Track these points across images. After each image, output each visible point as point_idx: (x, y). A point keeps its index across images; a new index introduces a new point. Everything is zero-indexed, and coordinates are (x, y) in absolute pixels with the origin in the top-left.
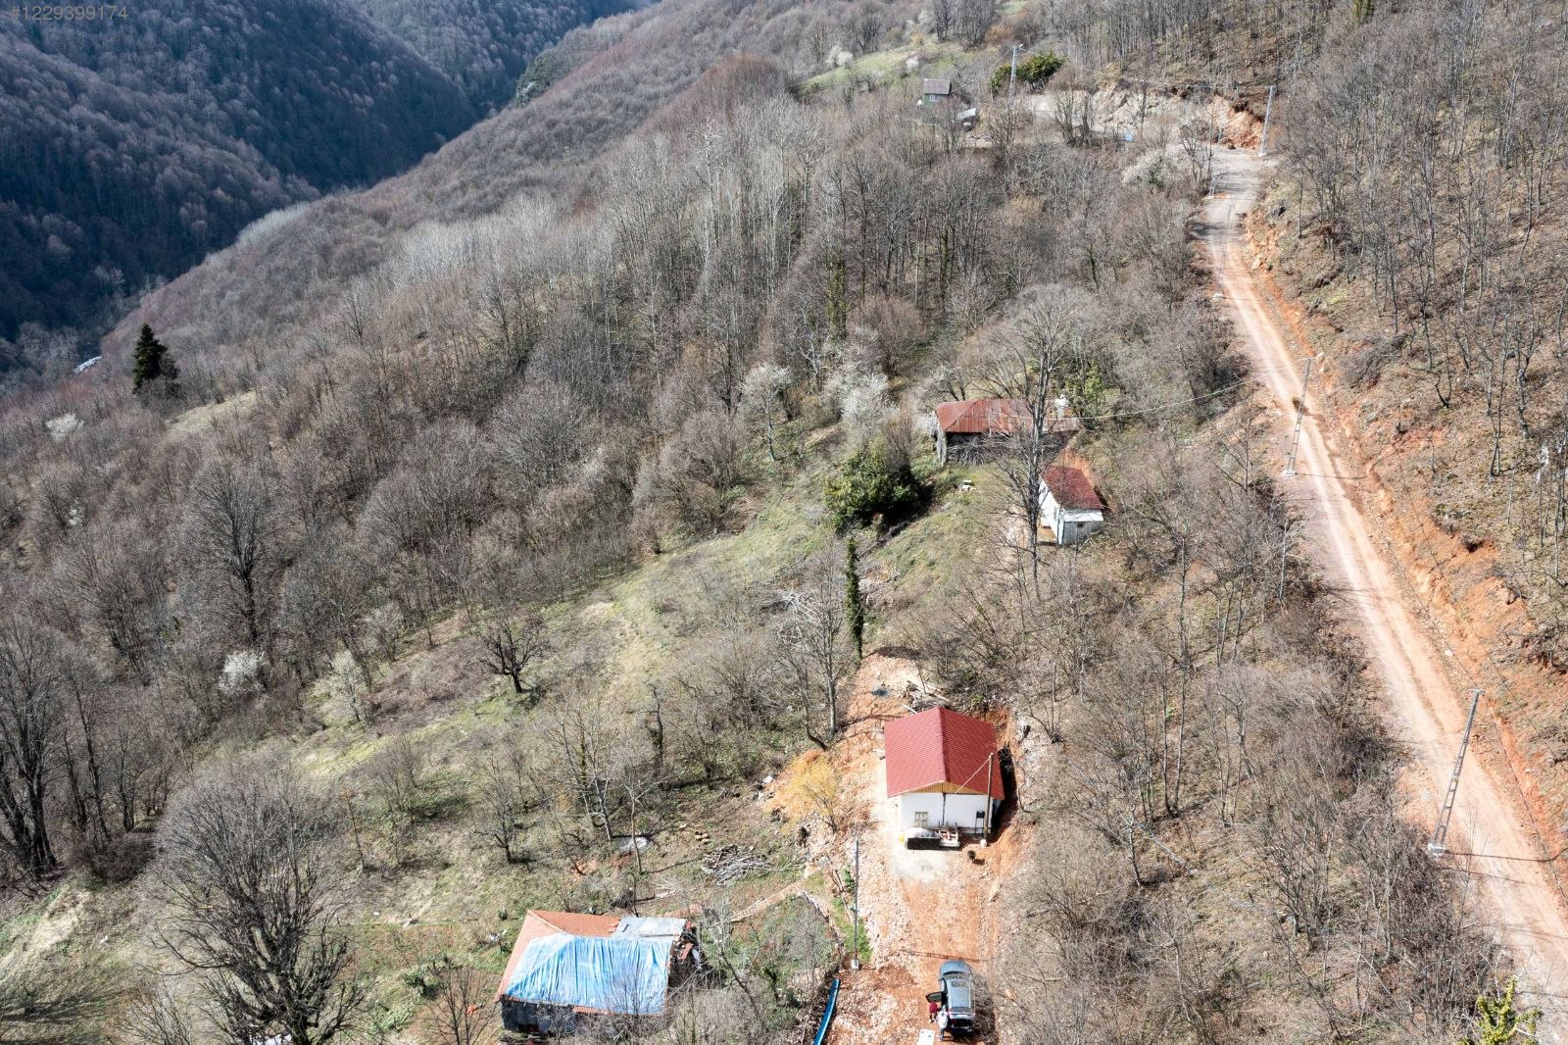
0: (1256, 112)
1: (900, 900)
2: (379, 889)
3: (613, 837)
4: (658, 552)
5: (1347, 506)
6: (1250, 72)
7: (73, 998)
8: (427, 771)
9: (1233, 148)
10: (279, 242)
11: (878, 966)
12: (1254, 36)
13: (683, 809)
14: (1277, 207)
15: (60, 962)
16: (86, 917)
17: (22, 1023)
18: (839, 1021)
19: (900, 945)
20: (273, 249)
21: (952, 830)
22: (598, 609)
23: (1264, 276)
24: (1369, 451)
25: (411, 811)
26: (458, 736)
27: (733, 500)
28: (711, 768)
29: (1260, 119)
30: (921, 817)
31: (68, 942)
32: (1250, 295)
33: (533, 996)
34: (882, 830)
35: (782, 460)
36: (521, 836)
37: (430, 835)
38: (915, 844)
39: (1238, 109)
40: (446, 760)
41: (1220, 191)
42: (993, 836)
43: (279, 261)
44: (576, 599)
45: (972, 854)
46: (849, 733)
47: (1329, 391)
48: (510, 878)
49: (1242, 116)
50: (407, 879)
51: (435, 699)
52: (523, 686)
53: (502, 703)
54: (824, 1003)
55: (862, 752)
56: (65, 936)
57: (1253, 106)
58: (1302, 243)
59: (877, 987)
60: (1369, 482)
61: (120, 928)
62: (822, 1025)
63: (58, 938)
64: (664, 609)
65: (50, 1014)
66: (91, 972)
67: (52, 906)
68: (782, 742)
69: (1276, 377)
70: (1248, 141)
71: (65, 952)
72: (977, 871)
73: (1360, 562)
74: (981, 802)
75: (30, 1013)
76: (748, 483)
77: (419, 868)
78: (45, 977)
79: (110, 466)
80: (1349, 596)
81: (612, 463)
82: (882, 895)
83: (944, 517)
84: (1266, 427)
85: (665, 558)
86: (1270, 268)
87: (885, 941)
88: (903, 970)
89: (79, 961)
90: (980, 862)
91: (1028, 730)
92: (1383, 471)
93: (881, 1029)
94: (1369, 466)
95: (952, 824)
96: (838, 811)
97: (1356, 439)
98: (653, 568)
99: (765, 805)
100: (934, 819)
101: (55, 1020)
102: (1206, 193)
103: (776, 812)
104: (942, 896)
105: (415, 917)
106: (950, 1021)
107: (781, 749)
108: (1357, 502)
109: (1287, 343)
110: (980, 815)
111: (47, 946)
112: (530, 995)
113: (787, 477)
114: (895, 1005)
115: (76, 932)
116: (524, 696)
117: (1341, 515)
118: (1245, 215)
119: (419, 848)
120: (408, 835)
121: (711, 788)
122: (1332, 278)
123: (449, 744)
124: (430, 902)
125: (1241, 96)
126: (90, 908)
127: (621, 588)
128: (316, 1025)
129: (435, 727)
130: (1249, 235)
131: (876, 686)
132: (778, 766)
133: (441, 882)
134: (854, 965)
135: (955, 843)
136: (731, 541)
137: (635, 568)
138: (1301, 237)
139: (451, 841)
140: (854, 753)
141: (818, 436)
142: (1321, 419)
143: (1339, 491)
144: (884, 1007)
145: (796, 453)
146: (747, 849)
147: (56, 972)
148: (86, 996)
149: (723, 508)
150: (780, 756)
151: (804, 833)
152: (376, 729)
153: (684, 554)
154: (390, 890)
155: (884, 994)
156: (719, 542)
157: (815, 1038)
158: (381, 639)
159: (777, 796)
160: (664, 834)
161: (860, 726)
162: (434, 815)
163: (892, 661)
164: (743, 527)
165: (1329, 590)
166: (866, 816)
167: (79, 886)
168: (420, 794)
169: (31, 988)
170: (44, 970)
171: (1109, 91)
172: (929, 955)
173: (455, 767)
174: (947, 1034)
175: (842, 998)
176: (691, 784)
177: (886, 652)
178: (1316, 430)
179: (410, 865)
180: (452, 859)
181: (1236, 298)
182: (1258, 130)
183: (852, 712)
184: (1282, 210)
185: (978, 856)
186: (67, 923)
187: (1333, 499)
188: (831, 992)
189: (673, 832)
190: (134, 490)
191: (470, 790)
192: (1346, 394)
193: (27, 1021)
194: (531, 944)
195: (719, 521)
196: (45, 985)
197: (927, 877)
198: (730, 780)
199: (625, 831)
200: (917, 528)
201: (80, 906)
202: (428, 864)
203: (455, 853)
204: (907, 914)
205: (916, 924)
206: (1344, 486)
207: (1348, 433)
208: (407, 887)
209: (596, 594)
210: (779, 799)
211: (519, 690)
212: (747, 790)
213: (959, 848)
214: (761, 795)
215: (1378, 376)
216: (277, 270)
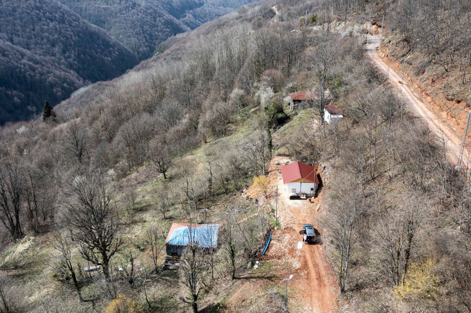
0: (379, 25)
1: (289, 211)
2: (125, 229)
3: (197, 209)
4: (206, 142)
5: (418, 101)
6: (376, 14)
7: (30, 263)
8: (138, 200)
9: (372, 35)
10: (84, 95)
11: (283, 228)
12: (377, 4)
13: (218, 200)
14: (388, 41)
15: (25, 254)
16: (33, 243)
17: (14, 270)
18: (272, 242)
19: (290, 222)
20: (82, 97)
21: (303, 194)
22: (188, 157)
23: (386, 58)
24: (423, 89)
25: (134, 209)
26: (147, 191)
27: (228, 127)
28: (227, 189)
29: (380, 26)
30: (294, 190)
31: (28, 249)
32: (382, 62)
33: (176, 243)
34: (281, 196)
35: (243, 117)
36: (168, 213)
37: (140, 215)
38: (292, 198)
39: (373, 24)
40: (143, 197)
41: (370, 43)
42: (316, 196)
43: (83, 99)
44: (181, 156)
45: (310, 200)
46: (269, 174)
47: (409, 79)
48: (166, 223)
49: (374, 26)
50: (133, 226)
51: (139, 183)
52: (167, 177)
53: (160, 182)
54: (268, 237)
55: (274, 179)
56: (27, 248)
57: (378, 23)
58: (397, 48)
59: (283, 233)
60: (425, 96)
61: (43, 245)
62: (267, 242)
63: (24, 248)
64: (209, 155)
65: (22, 267)
66: (35, 257)
67: (22, 241)
68: (248, 181)
69: (393, 77)
70: (377, 33)
71: (27, 252)
72: (312, 205)
73: (424, 112)
74: (312, 185)
75: (16, 268)
76: (233, 123)
77: (136, 223)
78: (21, 259)
79: (36, 138)
80: (422, 119)
81: (191, 119)
82: (283, 211)
83: (295, 122)
84: (391, 87)
85: (207, 144)
86: (387, 56)
87: (285, 222)
88: (291, 228)
89: (31, 254)
90: (313, 202)
91: (324, 168)
92: (428, 92)
93: (286, 243)
94: (424, 92)
95: (303, 192)
96: (268, 194)
97: (419, 87)
98: (204, 146)
99: (244, 196)
100: (298, 191)
101: (24, 269)
102: (366, 43)
103: (248, 197)
104: (302, 210)
105: (136, 235)
106: (308, 237)
107: (248, 183)
108: (422, 101)
109: (395, 71)
110: (312, 189)
111: (21, 251)
112: (175, 243)
113: (244, 120)
114: (290, 237)
115: (30, 247)
116: (167, 179)
117: (417, 103)
118: (378, 47)
119: (136, 218)
120: (133, 216)
121: (227, 194)
122: (407, 53)
123: (144, 193)
124: (140, 231)
125: (374, 20)
126: (34, 241)
127: (194, 152)
128: (109, 251)
129: (140, 189)
130: (380, 51)
131: (277, 162)
132: (247, 187)
133: (144, 226)
134: (276, 228)
135: (305, 197)
136: (228, 137)
137: (199, 147)
138: (396, 46)
139: (147, 216)
140: (271, 180)
141: (253, 110)
142: (408, 85)
143: (416, 99)
144: (286, 237)
145: (247, 114)
146: (239, 207)
147: (24, 257)
148: (33, 262)
149: (225, 129)
150: (248, 184)
151: (257, 201)
152: (121, 192)
153: (214, 142)
154: (128, 229)
155: (286, 234)
156: (225, 138)
157: (265, 246)
158: (122, 170)
159: (248, 193)
160: (213, 207)
161: (272, 172)
162: (140, 210)
163: (281, 157)
164: (232, 134)
165: (416, 117)
166: (276, 193)
167: (31, 236)
168: (136, 205)
169: (16, 261)
170: (20, 257)
171: (334, 22)
172: (299, 224)
173: (147, 198)
174: (306, 242)
175: (273, 236)
176: (221, 194)
177: (280, 155)
178: (407, 88)
179: (135, 222)
180: (147, 220)
181: (378, 63)
182: (380, 30)
183: (270, 169)
184: (390, 41)
185: (312, 201)
186: (27, 245)
187: (414, 100)
188: (269, 235)
189: (216, 206)
190: (43, 143)
191: (152, 203)
192: (415, 78)
193: (15, 270)
194: (175, 230)
195: (225, 133)
196: (20, 261)
197: (297, 206)
198: (233, 192)
199: (201, 207)
200: (286, 125)
201: (31, 240)
202: (139, 222)
203: (148, 218)
204: (292, 214)
205: (295, 217)
206: (417, 98)
207: (416, 87)
208: (133, 228)
209: (188, 154)
210: (248, 194)
211: (165, 178)
212: (238, 193)
213: (306, 199)
214: (243, 194)
215: (424, 71)
216: (83, 102)
